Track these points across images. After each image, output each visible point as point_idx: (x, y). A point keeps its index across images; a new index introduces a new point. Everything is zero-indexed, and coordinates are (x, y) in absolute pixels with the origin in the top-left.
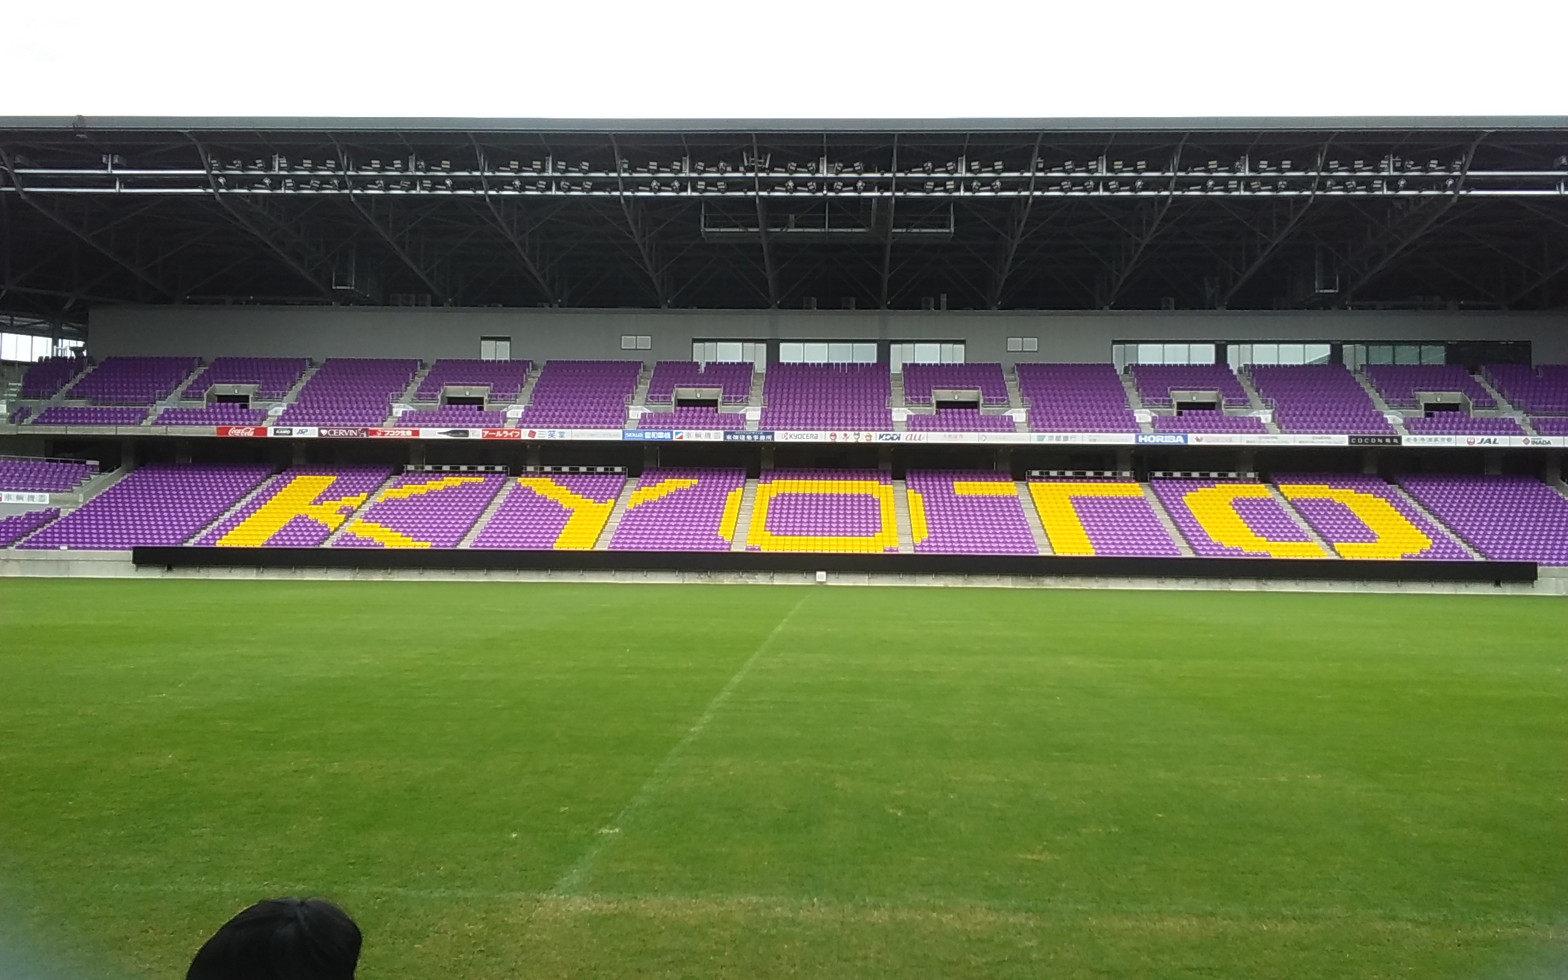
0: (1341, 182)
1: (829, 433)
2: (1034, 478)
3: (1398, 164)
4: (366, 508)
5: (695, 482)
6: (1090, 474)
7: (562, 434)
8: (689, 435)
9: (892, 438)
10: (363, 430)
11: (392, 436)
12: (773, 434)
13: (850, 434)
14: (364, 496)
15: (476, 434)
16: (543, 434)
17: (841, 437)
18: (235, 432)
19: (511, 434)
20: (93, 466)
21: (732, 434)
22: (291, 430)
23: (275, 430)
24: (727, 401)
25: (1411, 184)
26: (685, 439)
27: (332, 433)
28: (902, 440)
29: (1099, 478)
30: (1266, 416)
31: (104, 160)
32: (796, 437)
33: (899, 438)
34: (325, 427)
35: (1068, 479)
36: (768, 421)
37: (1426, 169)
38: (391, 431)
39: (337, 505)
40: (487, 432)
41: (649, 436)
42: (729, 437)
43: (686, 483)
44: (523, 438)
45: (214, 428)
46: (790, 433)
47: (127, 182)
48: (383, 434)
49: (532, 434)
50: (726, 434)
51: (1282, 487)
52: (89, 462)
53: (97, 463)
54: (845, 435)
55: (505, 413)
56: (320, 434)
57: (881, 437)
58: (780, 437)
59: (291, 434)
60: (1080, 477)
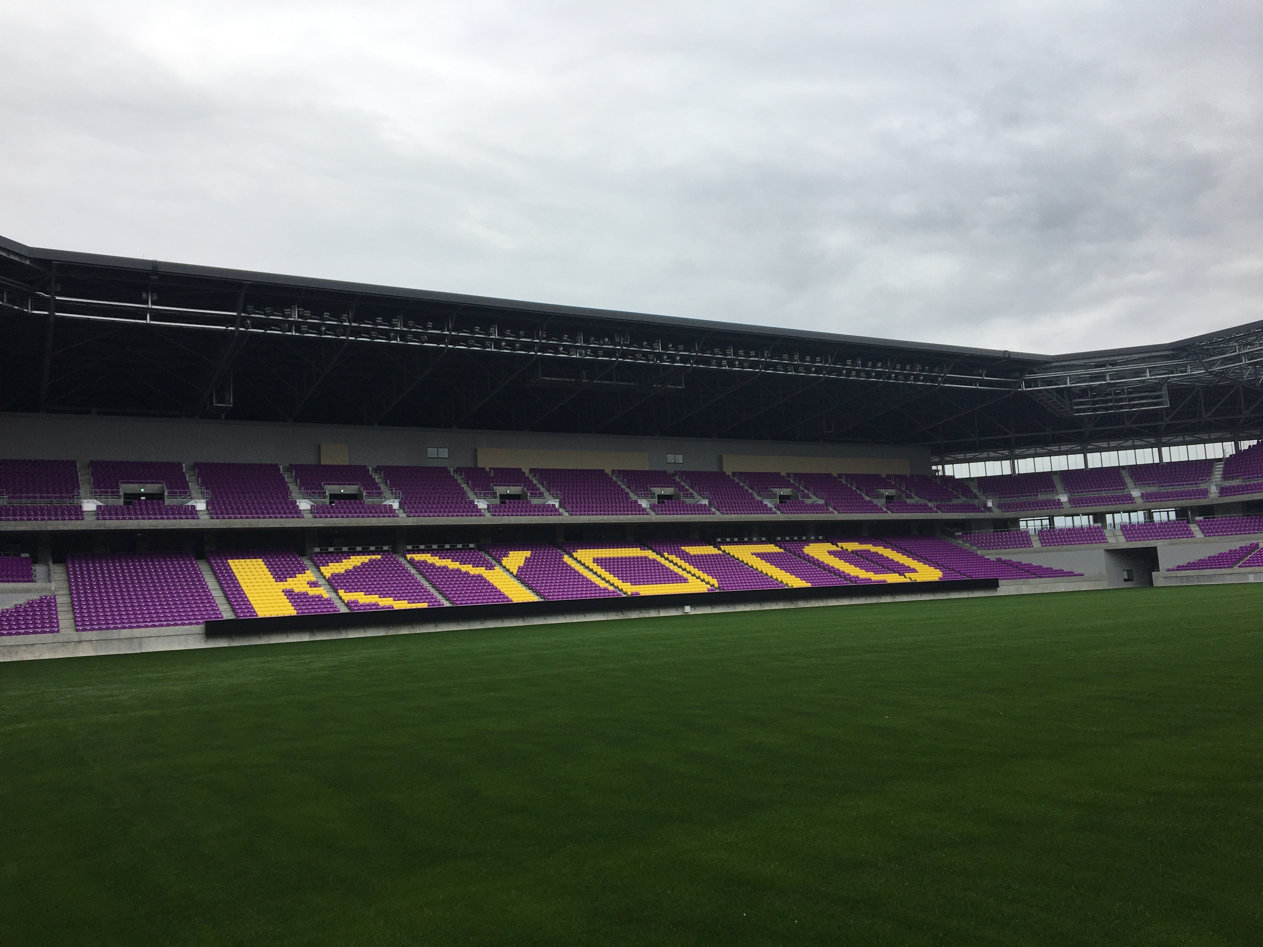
2: (720, 543)
4: (323, 581)
6: (746, 539)
13: (629, 517)
14: (309, 572)
20: (29, 558)
24: (529, 495)
29: (751, 542)
30: (823, 503)
31: (144, 296)
35: (737, 543)
39: (300, 581)
43: (525, 554)
47: (159, 316)
51: (839, 544)
52: (23, 555)
53: (27, 555)
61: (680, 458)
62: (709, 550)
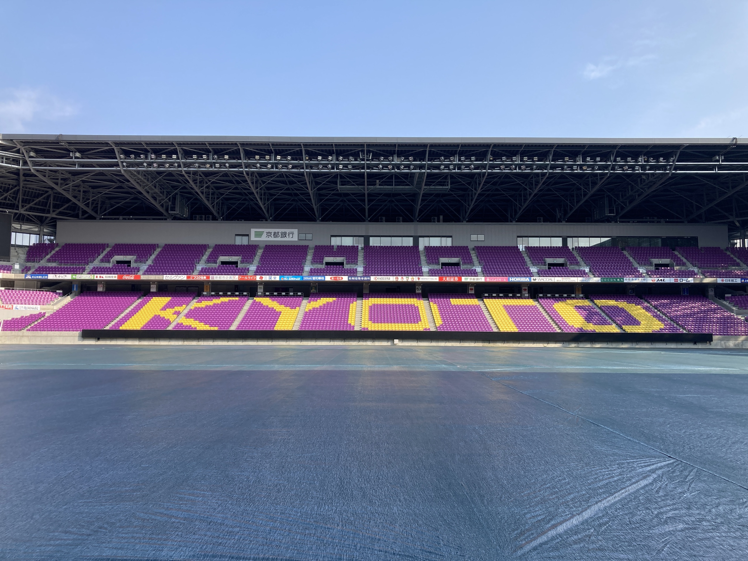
0: (621, 167)
1: (395, 277)
2: (486, 297)
3: (646, 159)
4: (186, 311)
5: (335, 299)
6: (511, 295)
7: (275, 278)
9: (422, 279)
11: (197, 279)
12: (369, 278)
14: (184, 306)
15: (235, 278)
16: (266, 278)
17: (400, 279)
18: (126, 278)
19: (251, 278)
20: (60, 293)
21: (352, 277)
22: (151, 277)
24: (348, 263)
25: (652, 168)
29: (514, 297)
30: (587, 270)
31: (71, 155)
32: (380, 279)
35: (501, 298)
36: (367, 272)
37: (658, 161)
38: (197, 277)
39: (172, 311)
40: (240, 277)
41: (314, 278)
42: (350, 278)
43: (331, 300)
44: (257, 279)
46: (377, 277)
47: (81, 164)
48: (193, 278)
49: (261, 278)
51: (595, 301)
52: (58, 291)
53: (61, 291)
54: (402, 278)
55: (248, 268)
57: (418, 279)
58: (373, 279)
60: (506, 297)
61: (481, 237)
62: (474, 302)
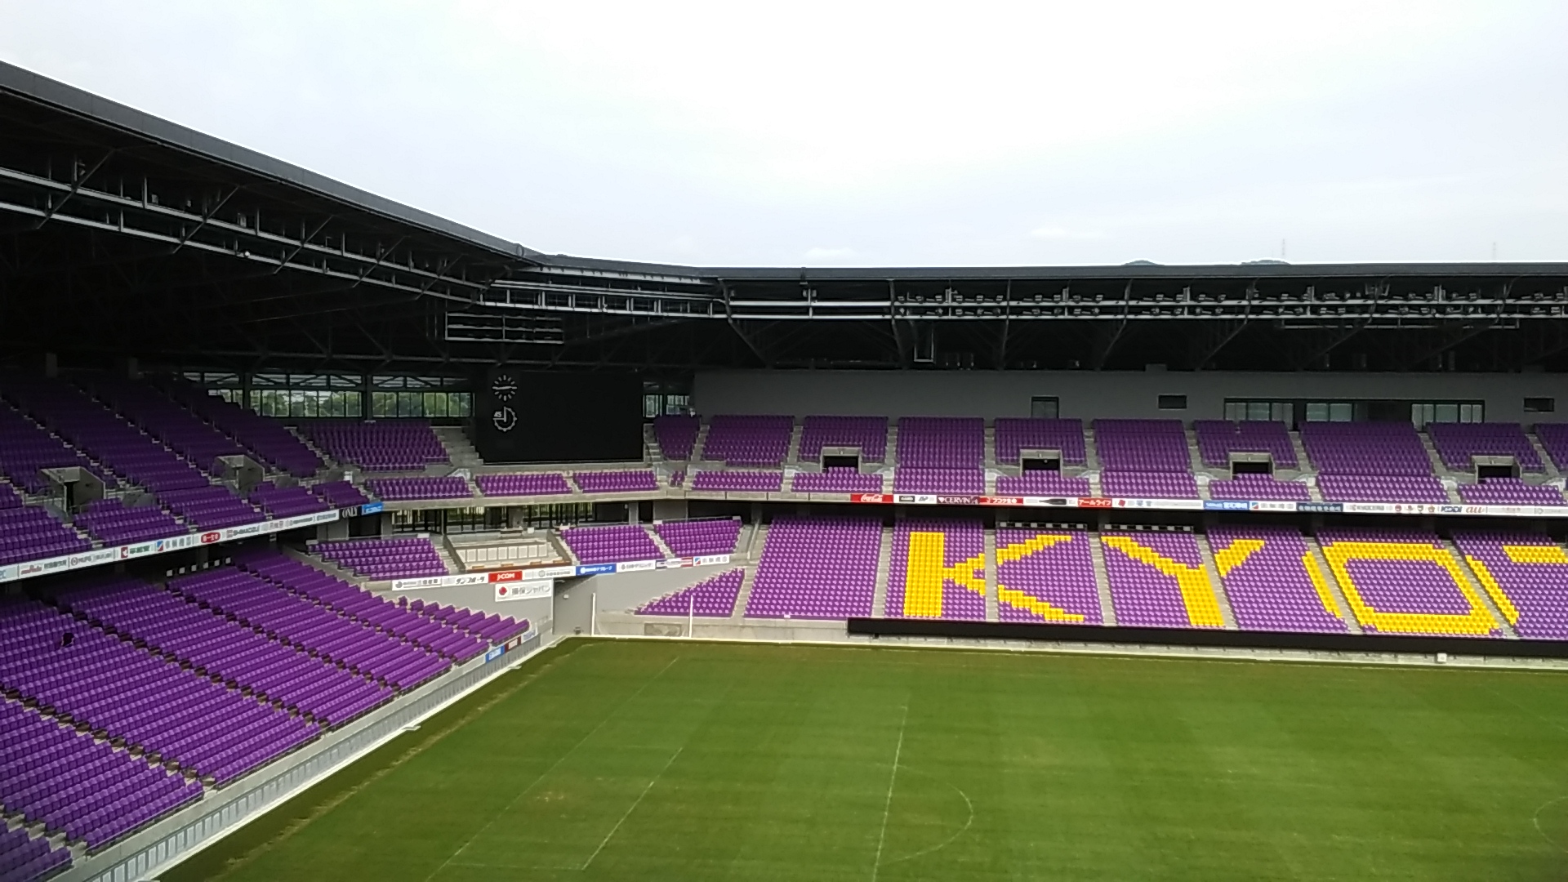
1: (1394, 505)
4: (993, 571)
5: (1262, 543)
7: (1149, 503)
8: (1264, 506)
9: (1454, 510)
10: (975, 498)
11: (1000, 503)
12: (1341, 506)
13: (1415, 506)
14: (982, 556)
15: (1073, 502)
16: (1131, 503)
17: (1405, 509)
18: (866, 499)
19: (1103, 503)
21: (1304, 505)
22: (914, 497)
23: (900, 497)
24: (1279, 466)
26: (1261, 509)
27: (948, 500)
28: (1463, 512)
31: (805, 294)
32: (1364, 508)
33: (1460, 510)
34: (944, 494)
36: (1330, 490)
38: (998, 499)
39: (968, 568)
40: (1082, 501)
41: (1227, 505)
42: (1301, 508)
43: (1255, 545)
44: (1114, 506)
45: (849, 495)
47: (817, 311)
48: (992, 501)
49: (1122, 503)
50: (1298, 505)
52: (735, 518)
53: (738, 518)
54: (1410, 507)
55: (1087, 479)
56: (938, 501)
57: (1443, 509)
58: (1348, 508)
59: (914, 501)
62: (1559, 555)
